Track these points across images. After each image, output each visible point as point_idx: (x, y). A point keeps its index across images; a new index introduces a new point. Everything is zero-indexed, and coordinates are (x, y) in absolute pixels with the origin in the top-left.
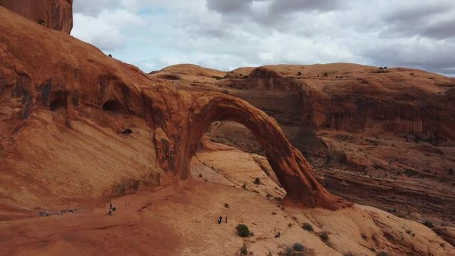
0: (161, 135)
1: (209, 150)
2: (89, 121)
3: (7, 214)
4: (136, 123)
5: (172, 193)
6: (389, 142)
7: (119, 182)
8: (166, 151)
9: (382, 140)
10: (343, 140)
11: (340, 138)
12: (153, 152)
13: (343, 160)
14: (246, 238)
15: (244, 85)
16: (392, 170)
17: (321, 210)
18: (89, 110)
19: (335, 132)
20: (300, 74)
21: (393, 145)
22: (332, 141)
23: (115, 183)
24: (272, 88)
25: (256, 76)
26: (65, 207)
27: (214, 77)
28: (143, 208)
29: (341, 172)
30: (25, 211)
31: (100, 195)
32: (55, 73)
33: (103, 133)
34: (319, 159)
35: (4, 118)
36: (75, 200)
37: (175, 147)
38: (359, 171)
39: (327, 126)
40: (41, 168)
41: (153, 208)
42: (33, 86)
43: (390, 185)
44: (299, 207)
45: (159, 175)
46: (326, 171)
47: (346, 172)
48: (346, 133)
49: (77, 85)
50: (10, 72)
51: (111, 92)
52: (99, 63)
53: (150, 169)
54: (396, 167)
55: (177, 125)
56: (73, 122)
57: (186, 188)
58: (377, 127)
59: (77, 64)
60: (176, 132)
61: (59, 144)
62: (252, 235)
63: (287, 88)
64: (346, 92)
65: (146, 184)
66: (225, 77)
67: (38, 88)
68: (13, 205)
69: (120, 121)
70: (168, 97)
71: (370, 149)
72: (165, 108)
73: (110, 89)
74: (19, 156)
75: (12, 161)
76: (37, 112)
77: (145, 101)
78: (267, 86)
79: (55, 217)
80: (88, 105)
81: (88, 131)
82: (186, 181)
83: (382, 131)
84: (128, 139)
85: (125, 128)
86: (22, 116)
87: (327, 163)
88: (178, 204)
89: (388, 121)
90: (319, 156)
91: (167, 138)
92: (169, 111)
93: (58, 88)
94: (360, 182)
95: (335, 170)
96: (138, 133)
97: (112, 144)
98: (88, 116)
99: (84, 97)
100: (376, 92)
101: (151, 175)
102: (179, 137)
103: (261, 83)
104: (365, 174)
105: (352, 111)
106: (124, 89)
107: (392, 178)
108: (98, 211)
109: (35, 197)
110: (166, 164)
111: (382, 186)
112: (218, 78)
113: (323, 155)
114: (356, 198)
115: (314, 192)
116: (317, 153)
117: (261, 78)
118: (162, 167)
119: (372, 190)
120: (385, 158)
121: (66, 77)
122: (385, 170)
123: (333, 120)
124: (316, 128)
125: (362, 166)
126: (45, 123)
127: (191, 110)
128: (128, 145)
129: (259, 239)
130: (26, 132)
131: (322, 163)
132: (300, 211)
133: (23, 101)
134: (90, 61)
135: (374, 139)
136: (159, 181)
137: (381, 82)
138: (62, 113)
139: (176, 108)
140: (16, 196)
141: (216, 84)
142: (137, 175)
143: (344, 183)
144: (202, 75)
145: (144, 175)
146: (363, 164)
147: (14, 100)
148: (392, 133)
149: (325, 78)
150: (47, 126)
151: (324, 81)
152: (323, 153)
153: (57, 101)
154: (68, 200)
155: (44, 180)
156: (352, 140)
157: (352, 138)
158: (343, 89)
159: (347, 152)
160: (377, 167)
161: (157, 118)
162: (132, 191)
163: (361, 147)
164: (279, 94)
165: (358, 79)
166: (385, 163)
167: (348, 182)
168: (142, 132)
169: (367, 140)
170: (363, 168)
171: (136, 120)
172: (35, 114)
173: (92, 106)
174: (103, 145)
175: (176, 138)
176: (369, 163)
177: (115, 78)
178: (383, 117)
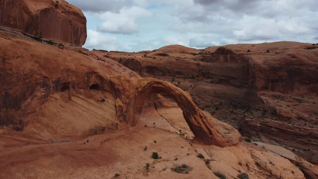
0: (119, 102)
1: (167, 107)
2: (81, 97)
3: (37, 141)
4: (107, 96)
5: (123, 134)
6: (311, 100)
7: (93, 127)
8: (122, 111)
9: (306, 99)
10: (277, 99)
11: (275, 97)
12: (114, 112)
13: (275, 113)
14: (156, 160)
15: (211, 59)
16: (311, 121)
17: (214, 146)
18: (82, 90)
19: (271, 93)
20: (249, 51)
21: (314, 103)
22: (268, 99)
23: (91, 128)
24: (229, 62)
25: (219, 53)
26: (63, 140)
27: (192, 54)
28: (105, 141)
29: (272, 121)
30: (45, 141)
31: (82, 134)
32: (62, 74)
33: (88, 102)
34: (258, 112)
35: (38, 98)
36: (68, 136)
37: (127, 109)
38: (286, 121)
39: (265, 88)
40: (53, 121)
41: (111, 141)
42: (51, 82)
43: (307, 131)
44: (202, 144)
45: (117, 124)
46: (262, 120)
47: (276, 121)
48: (279, 94)
49: (74, 79)
50: (39, 77)
51: (93, 80)
52: (86, 66)
53: (112, 121)
54: (314, 119)
55: (128, 97)
56: (72, 97)
57: (134, 132)
58: (303, 89)
59: (74, 68)
60: (127, 101)
61: (62, 109)
62: (161, 158)
63: (240, 61)
64: (279, 64)
65: (109, 129)
66: (200, 54)
67: (53, 82)
68: (40, 138)
69: (99, 95)
70: (123, 82)
71: (296, 105)
72: (121, 88)
73: (93, 78)
74: (43, 115)
75: (41, 118)
76: (53, 94)
77: (112, 84)
78: (226, 60)
79: (58, 144)
80: (81, 88)
81: (80, 102)
82: (135, 127)
83: (307, 92)
84: (102, 105)
85: (102, 99)
86: (45, 96)
87: (263, 115)
88: (126, 140)
89: (312, 85)
90: (258, 109)
91: (122, 105)
92: (124, 89)
93: (64, 81)
94: (284, 129)
95: (268, 120)
96: (108, 101)
97: (92, 108)
98: (80, 93)
99: (78, 84)
100: (302, 64)
101: (112, 124)
102: (129, 104)
103: (222, 58)
104: (289, 123)
105: (284, 78)
106: (101, 78)
107: (310, 127)
108: (79, 142)
109: (50, 135)
110: (121, 118)
111: (301, 132)
112: (194, 54)
113: (262, 109)
114: (282, 140)
115: (210, 136)
116: (257, 108)
117: (222, 54)
118: (119, 120)
119: (294, 134)
120: (306, 112)
121: (68, 75)
122: (306, 121)
123: (270, 85)
124: (258, 90)
125: (287, 117)
126: (56, 99)
127: (137, 89)
128: (102, 108)
129: (165, 160)
130: (47, 104)
131: (260, 115)
132: (202, 146)
133: (46, 90)
134: (82, 65)
135: (300, 98)
136: (117, 127)
137: (306, 57)
138: (67, 93)
139: (128, 88)
140: (42, 134)
141: (192, 59)
142: (104, 124)
143: (273, 129)
144: (184, 52)
145: (108, 124)
146: (289, 116)
147: (42, 89)
148: (315, 94)
149: (266, 54)
150: (58, 101)
151: (266, 56)
152: (261, 108)
153: (64, 87)
154: (65, 136)
155: (54, 127)
156: (283, 99)
157: (283, 97)
158: (278, 62)
159: (277, 108)
160: (299, 118)
161: (117, 93)
162: (101, 132)
163: (289, 104)
164: (233, 65)
165: (289, 55)
166: (306, 116)
167: (276, 128)
168: (110, 101)
169: (294, 99)
170: (289, 119)
171: (107, 94)
172: (51, 95)
173: (83, 88)
174: (87, 109)
175: (128, 104)
176: (294, 115)
177: (95, 73)
178: (307, 82)
